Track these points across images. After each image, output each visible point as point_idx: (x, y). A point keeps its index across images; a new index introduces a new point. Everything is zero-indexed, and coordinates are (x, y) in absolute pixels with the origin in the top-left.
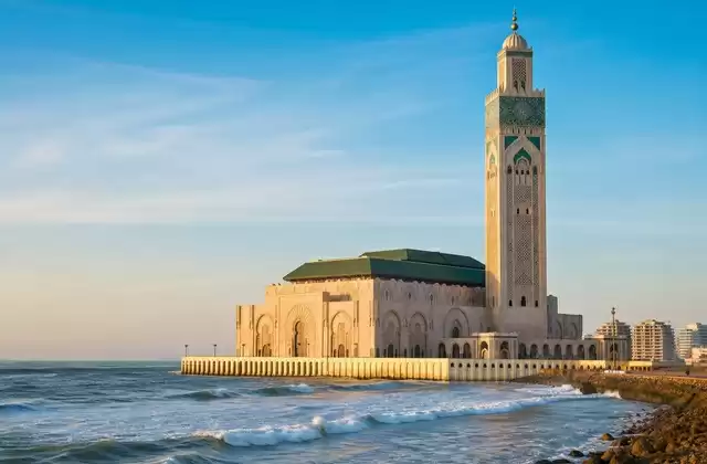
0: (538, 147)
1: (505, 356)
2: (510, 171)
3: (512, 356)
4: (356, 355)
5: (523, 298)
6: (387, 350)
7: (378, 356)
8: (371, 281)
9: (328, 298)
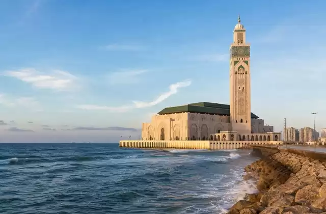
0: (247, 64)
1: (232, 140)
2: (236, 73)
3: (235, 139)
4: (182, 140)
5: (242, 120)
6: (192, 138)
7: (189, 140)
8: (187, 113)
9: (172, 120)
